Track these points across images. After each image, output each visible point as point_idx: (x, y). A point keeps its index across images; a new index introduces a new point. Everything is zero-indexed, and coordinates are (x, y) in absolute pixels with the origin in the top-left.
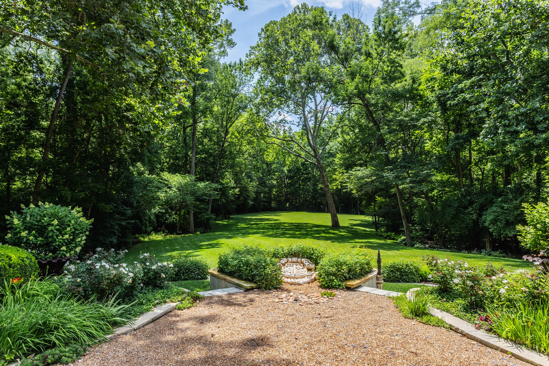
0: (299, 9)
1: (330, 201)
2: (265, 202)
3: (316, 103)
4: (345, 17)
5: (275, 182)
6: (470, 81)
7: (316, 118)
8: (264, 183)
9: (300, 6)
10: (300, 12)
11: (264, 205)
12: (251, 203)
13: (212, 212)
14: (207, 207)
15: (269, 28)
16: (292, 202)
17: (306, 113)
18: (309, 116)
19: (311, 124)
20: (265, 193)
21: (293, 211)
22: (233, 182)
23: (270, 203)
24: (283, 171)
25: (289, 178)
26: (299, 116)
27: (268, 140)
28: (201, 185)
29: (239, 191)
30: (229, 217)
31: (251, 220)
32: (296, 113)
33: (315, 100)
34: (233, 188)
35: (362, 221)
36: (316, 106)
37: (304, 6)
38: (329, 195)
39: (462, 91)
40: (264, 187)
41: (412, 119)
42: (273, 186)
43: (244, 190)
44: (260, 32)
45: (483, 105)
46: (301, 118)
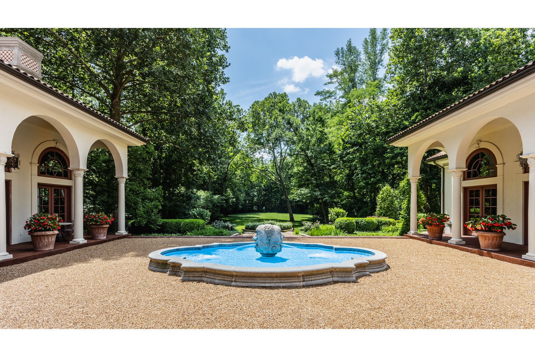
0: (271, 95)
1: (289, 206)
2: (249, 206)
3: (281, 148)
4: (298, 100)
5: (256, 194)
6: (353, 149)
7: (281, 156)
8: (249, 194)
9: (272, 94)
10: (272, 97)
11: (248, 208)
12: (240, 207)
13: (220, 213)
14: (217, 209)
15: (255, 107)
16: (267, 206)
17: (276, 154)
18: (277, 155)
19: (278, 159)
20: (249, 200)
21: (267, 212)
22: (231, 194)
23: (253, 207)
24: (261, 186)
25: (265, 190)
26: (271, 155)
27: (253, 169)
28: (216, 197)
29: (236, 200)
30: (228, 216)
31: (242, 217)
32: (269, 153)
33: (281, 147)
34: (232, 198)
35: (309, 218)
36: (281, 150)
37: (274, 93)
38: (288, 202)
39: (348, 153)
40: (249, 197)
41: (328, 165)
42: (255, 196)
43: (237, 199)
44: (249, 108)
45: (354, 163)
46: (272, 156)
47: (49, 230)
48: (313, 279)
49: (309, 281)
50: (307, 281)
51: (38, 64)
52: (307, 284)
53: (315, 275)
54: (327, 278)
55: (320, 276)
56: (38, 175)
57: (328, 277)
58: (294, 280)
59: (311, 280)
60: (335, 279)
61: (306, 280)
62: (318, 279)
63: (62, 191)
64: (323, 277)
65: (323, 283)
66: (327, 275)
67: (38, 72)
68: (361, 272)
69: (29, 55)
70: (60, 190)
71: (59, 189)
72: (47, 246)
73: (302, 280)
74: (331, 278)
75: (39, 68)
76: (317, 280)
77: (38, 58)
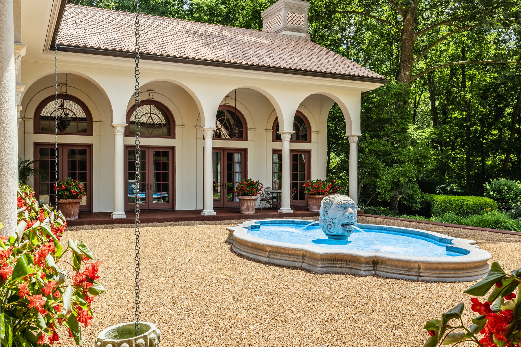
47: (247, 195)
48: (278, 257)
49: (274, 258)
50: (272, 258)
51: (304, 16)
52: (269, 262)
53: (282, 253)
54: (296, 262)
55: (287, 257)
56: (273, 141)
57: (298, 260)
58: (261, 254)
59: (276, 259)
60: (304, 266)
61: (271, 256)
62: (283, 258)
63: (303, 156)
64: (290, 259)
65: (287, 265)
66: (297, 258)
67: (304, 24)
68: (356, 269)
69: (295, 11)
70: (301, 155)
71: (299, 154)
72: (247, 209)
73: (267, 255)
74: (302, 263)
75: (305, 20)
76: (283, 260)
77: (303, 9)
